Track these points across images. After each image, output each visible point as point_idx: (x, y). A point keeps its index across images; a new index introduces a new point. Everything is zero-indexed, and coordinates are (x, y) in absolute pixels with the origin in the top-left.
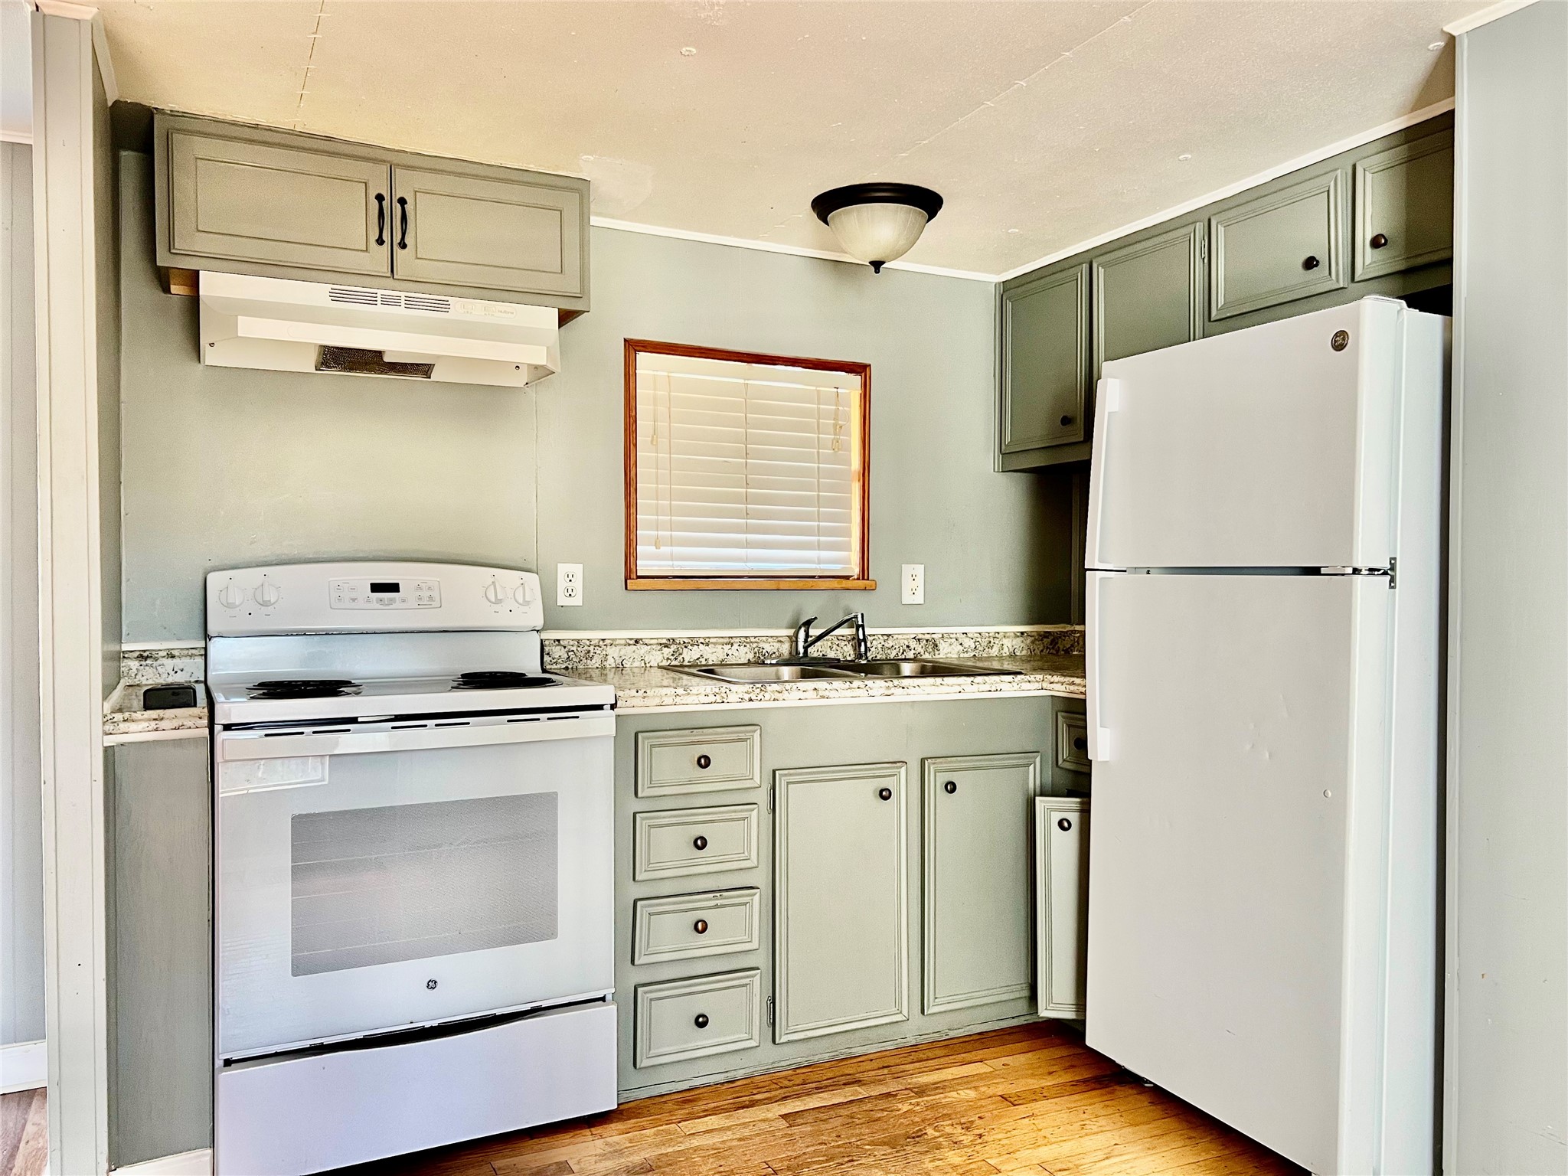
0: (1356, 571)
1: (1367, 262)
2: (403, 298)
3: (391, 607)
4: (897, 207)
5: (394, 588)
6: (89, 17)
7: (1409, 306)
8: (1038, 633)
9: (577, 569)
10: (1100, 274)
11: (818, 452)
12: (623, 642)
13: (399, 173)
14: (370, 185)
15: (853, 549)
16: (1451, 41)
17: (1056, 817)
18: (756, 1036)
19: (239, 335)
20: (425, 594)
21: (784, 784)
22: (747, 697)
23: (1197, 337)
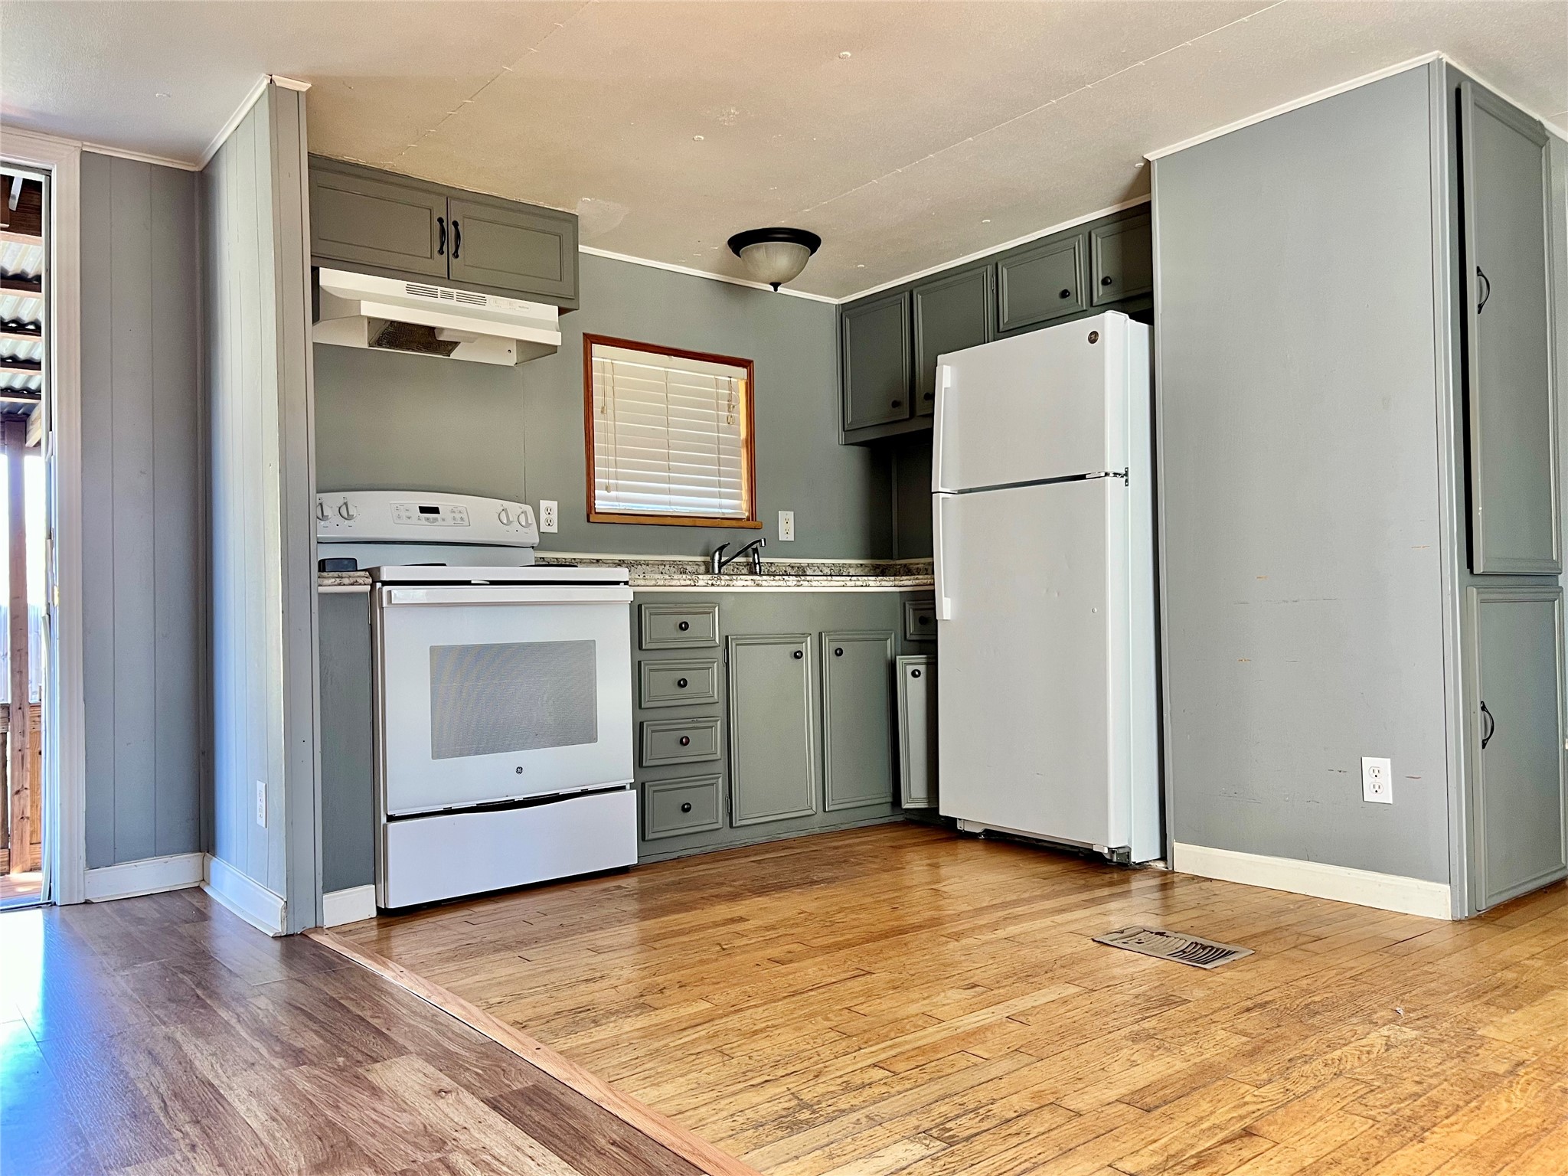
0: (1107, 474)
1: (1100, 294)
2: (455, 294)
3: (435, 524)
4: (793, 246)
5: (435, 510)
6: (305, 90)
7: (1131, 318)
8: (873, 566)
9: (554, 505)
10: (918, 300)
11: (718, 426)
12: (588, 561)
13: (453, 204)
14: (435, 211)
15: (744, 497)
16: (1148, 163)
17: (910, 669)
18: (720, 821)
19: (362, 314)
20: (458, 516)
21: (734, 644)
22: (710, 582)
23: (990, 340)
